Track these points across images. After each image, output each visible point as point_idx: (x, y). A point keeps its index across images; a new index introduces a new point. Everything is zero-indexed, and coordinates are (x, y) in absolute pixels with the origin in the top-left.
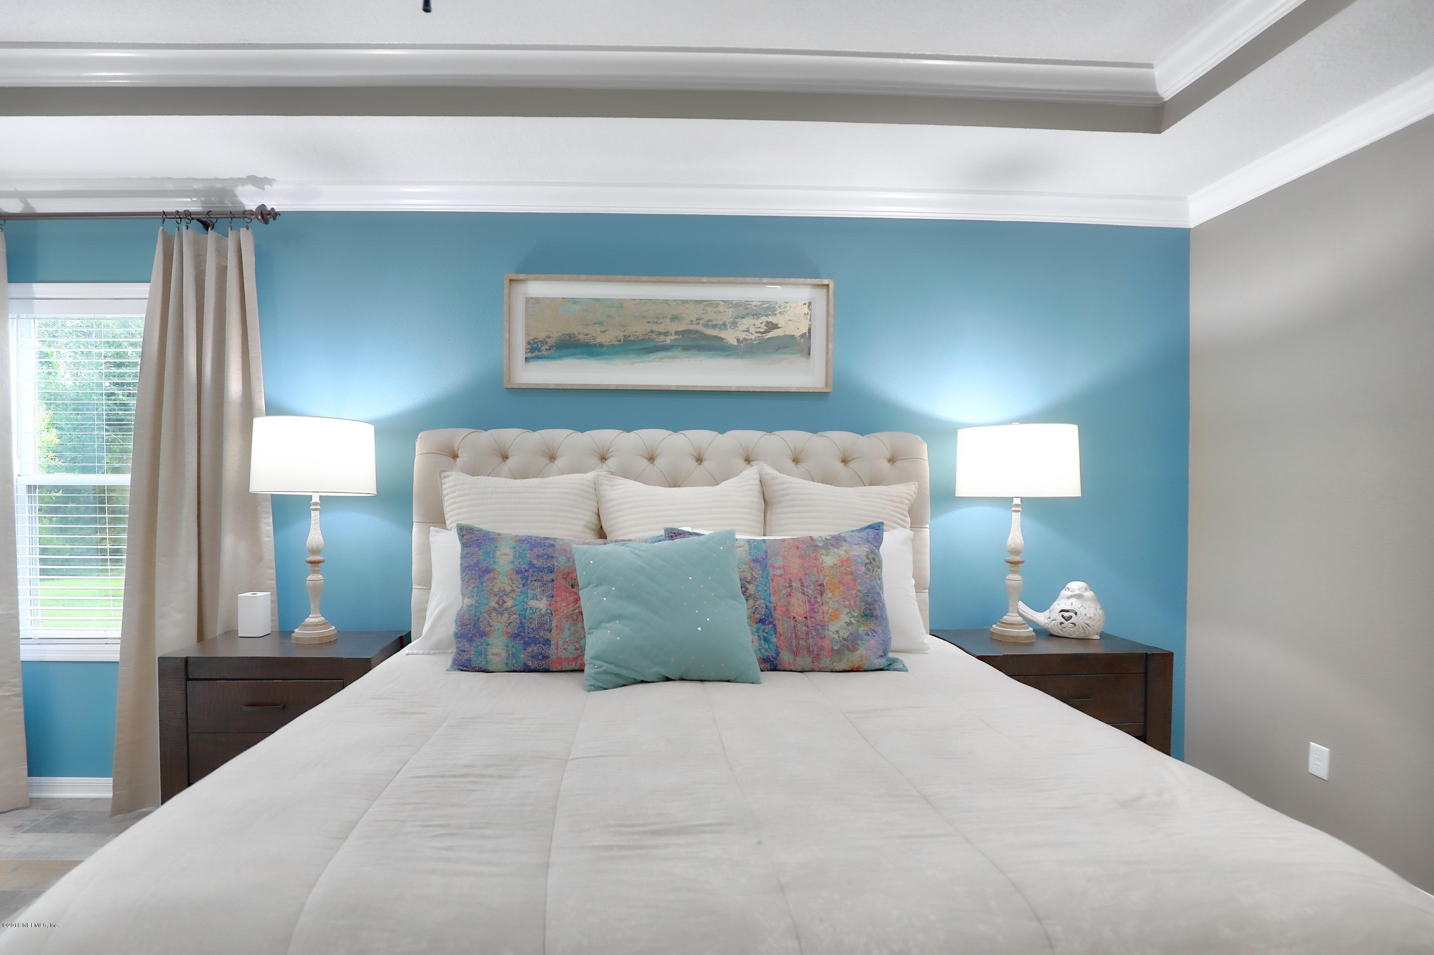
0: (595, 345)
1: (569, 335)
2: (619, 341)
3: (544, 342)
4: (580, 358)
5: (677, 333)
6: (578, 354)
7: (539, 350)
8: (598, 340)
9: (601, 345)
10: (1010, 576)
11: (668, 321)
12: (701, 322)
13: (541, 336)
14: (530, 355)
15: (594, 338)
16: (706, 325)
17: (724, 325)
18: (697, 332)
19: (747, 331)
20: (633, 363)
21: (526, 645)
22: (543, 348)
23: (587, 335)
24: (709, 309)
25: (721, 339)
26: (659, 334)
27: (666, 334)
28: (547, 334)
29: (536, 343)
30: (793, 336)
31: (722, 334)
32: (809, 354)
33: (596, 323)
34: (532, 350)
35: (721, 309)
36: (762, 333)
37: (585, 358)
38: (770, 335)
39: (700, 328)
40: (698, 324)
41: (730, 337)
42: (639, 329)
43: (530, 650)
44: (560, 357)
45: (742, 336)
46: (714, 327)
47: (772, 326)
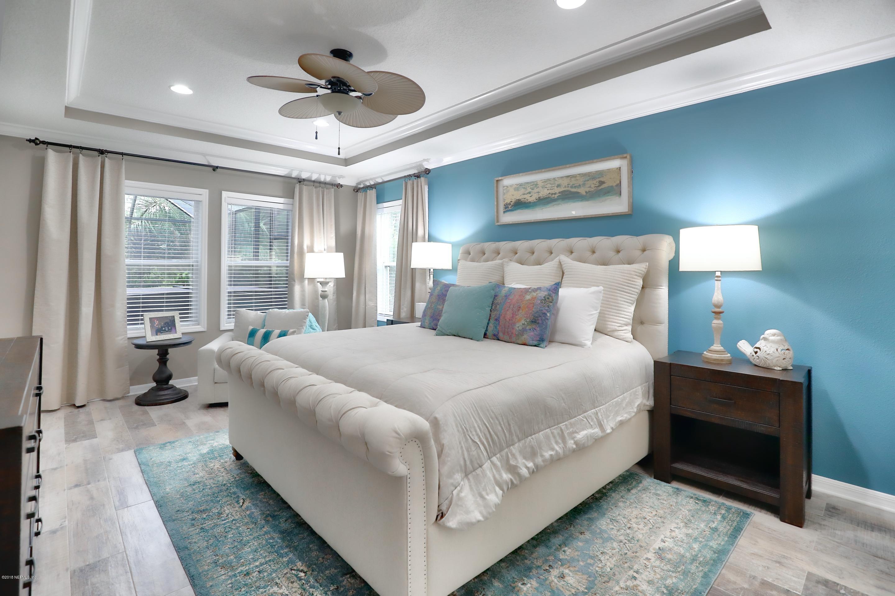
0: (528, 203)
1: (518, 200)
2: (537, 200)
3: (510, 204)
4: (522, 209)
5: (559, 193)
6: (522, 208)
7: (508, 208)
8: (529, 201)
9: (530, 203)
10: (715, 321)
11: (556, 187)
12: (569, 186)
13: (509, 202)
14: (505, 210)
15: (527, 200)
16: (572, 187)
17: (580, 185)
18: (568, 191)
19: (590, 187)
20: (542, 209)
21: (434, 320)
22: (509, 207)
23: (525, 199)
24: (573, 179)
25: (578, 193)
26: (552, 194)
27: (555, 194)
28: (511, 200)
29: (507, 205)
30: (612, 186)
31: (579, 190)
32: (621, 195)
33: (528, 193)
34: (506, 208)
35: (578, 178)
36: (597, 187)
37: (524, 209)
38: (600, 188)
39: (569, 189)
40: (568, 187)
41: (582, 191)
42: (544, 193)
43: (434, 322)
44: (515, 210)
45: (588, 190)
46: (575, 187)
47: (602, 183)
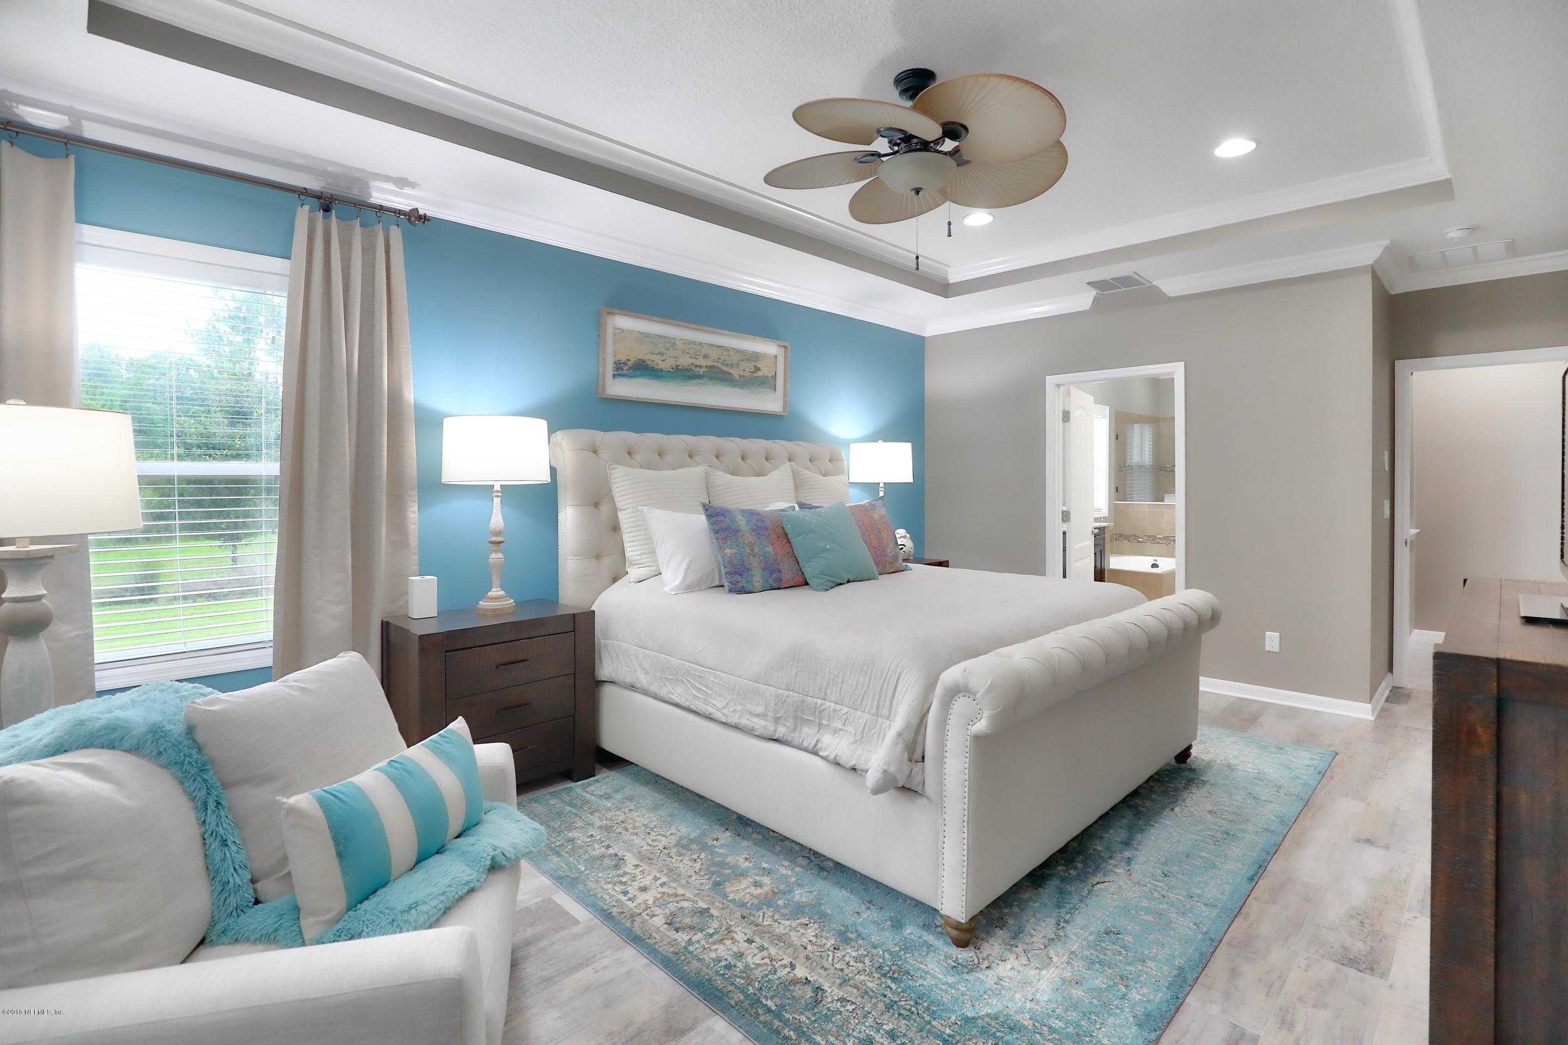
0: (658, 369)
1: (642, 360)
2: (673, 368)
3: (625, 364)
4: (649, 379)
5: (706, 367)
6: (647, 375)
7: (622, 370)
8: (660, 367)
9: (662, 370)
11: (702, 357)
12: (720, 361)
13: (624, 359)
14: (616, 373)
15: (658, 364)
16: (722, 364)
17: (732, 364)
18: (717, 367)
19: (744, 370)
20: (681, 386)
21: (771, 574)
22: (625, 368)
23: (653, 361)
24: (725, 353)
25: (731, 374)
26: (696, 366)
27: (700, 367)
28: (628, 357)
29: (620, 363)
30: (767, 376)
31: (731, 371)
32: (775, 389)
33: (659, 354)
34: (617, 369)
35: (731, 353)
36: (752, 373)
37: (652, 379)
38: (756, 374)
39: (719, 365)
40: (718, 362)
41: (735, 372)
42: (685, 361)
43: (773, 576)
44: (636, 376)
45: (742, 373)
46: (727, 365)
47: (757, 369)
